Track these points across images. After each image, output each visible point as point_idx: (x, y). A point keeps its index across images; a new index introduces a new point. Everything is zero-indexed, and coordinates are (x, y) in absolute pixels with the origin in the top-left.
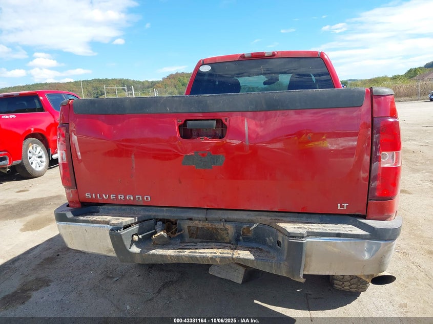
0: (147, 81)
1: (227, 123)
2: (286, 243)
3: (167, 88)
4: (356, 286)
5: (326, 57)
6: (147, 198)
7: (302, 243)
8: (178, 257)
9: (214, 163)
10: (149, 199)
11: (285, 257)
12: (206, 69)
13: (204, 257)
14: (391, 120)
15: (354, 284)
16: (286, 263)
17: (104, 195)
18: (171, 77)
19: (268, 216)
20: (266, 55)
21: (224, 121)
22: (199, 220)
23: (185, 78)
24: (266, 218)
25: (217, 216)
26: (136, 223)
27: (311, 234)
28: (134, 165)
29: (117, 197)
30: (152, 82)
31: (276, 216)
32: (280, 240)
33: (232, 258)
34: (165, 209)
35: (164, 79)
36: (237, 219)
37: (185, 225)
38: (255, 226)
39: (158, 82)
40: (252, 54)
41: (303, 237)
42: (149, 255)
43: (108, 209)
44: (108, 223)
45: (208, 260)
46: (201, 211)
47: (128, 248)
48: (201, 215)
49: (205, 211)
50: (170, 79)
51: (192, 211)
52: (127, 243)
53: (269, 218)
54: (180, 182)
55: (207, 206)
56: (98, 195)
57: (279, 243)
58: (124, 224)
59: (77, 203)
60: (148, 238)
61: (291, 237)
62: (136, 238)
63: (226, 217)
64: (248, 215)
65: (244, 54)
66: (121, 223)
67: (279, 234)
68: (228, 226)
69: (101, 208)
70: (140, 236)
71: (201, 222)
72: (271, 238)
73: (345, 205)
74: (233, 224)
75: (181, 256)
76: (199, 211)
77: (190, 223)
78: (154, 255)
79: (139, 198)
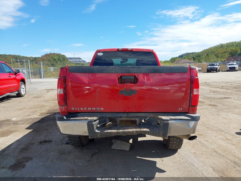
0: (32, 57)
1: (138, 78)
2: (162, 124)
3: (44, 61)
4: (178, 146)
5: (154, 51)
6: (102, 109)
7: (168, 123)
8: (118, 132)
9: (132, 93)
10: (103, 109)
11: (161, 129)
12: (100, 54)
13: (129, 131)
14: (196, 77)
15: (177, 145)
16: (162, 131)
17: (81, 108)
18: (47, 55)
19: (152, 114)
20: (129, 50)
21: (137, 77)
22: (124, 117)
23: (55, 56)
24: (152, 115)
25: (132, 115)
26: (97, 120)
27: (171, 119)
28: (97, 95)
29: (88, 109)
30: (35, 58)
31: (156, 114)
32: (159, 122)
33: (141, 131)
34: (109, 113)
35: (42, 56)
36: (140, 116)
37: (118, 120)
38: (148, 118)
39: (39, 58)
40: (122, 49)
41: (168, 121)
42: (105, 132)
43: (83, 115)
44: (86, 120)
45: (130, 133)
46: (125, 113)
47: (95, 130)
48: (125, 115)
49: (127, 113)
50: (46, 56)
51: (121, 113)
52: (95, 128)
53: (153, 115)
54: (117, 102)
55: (128, 111)
56: (78, 108)
57: (159, 124)
58: (94, 120)
59: (66, 112)
60: (104, 125)
61: (164, 121)
62: (98, 126)
63: (136, 115)
64: (145, 114)
65: (119, 49)
66: (93, 119)
67: (158, 120)
68: (137, 119)
69: (79, 114)
70: (100, 125)
71: (125, 118)
72: (154, 123)
73: (181, 109)
74: (139, 118)
75: (119, 132)
76: (124, 113)
77: (121, 119)
78: (107, 132)
79: (98, 109)
